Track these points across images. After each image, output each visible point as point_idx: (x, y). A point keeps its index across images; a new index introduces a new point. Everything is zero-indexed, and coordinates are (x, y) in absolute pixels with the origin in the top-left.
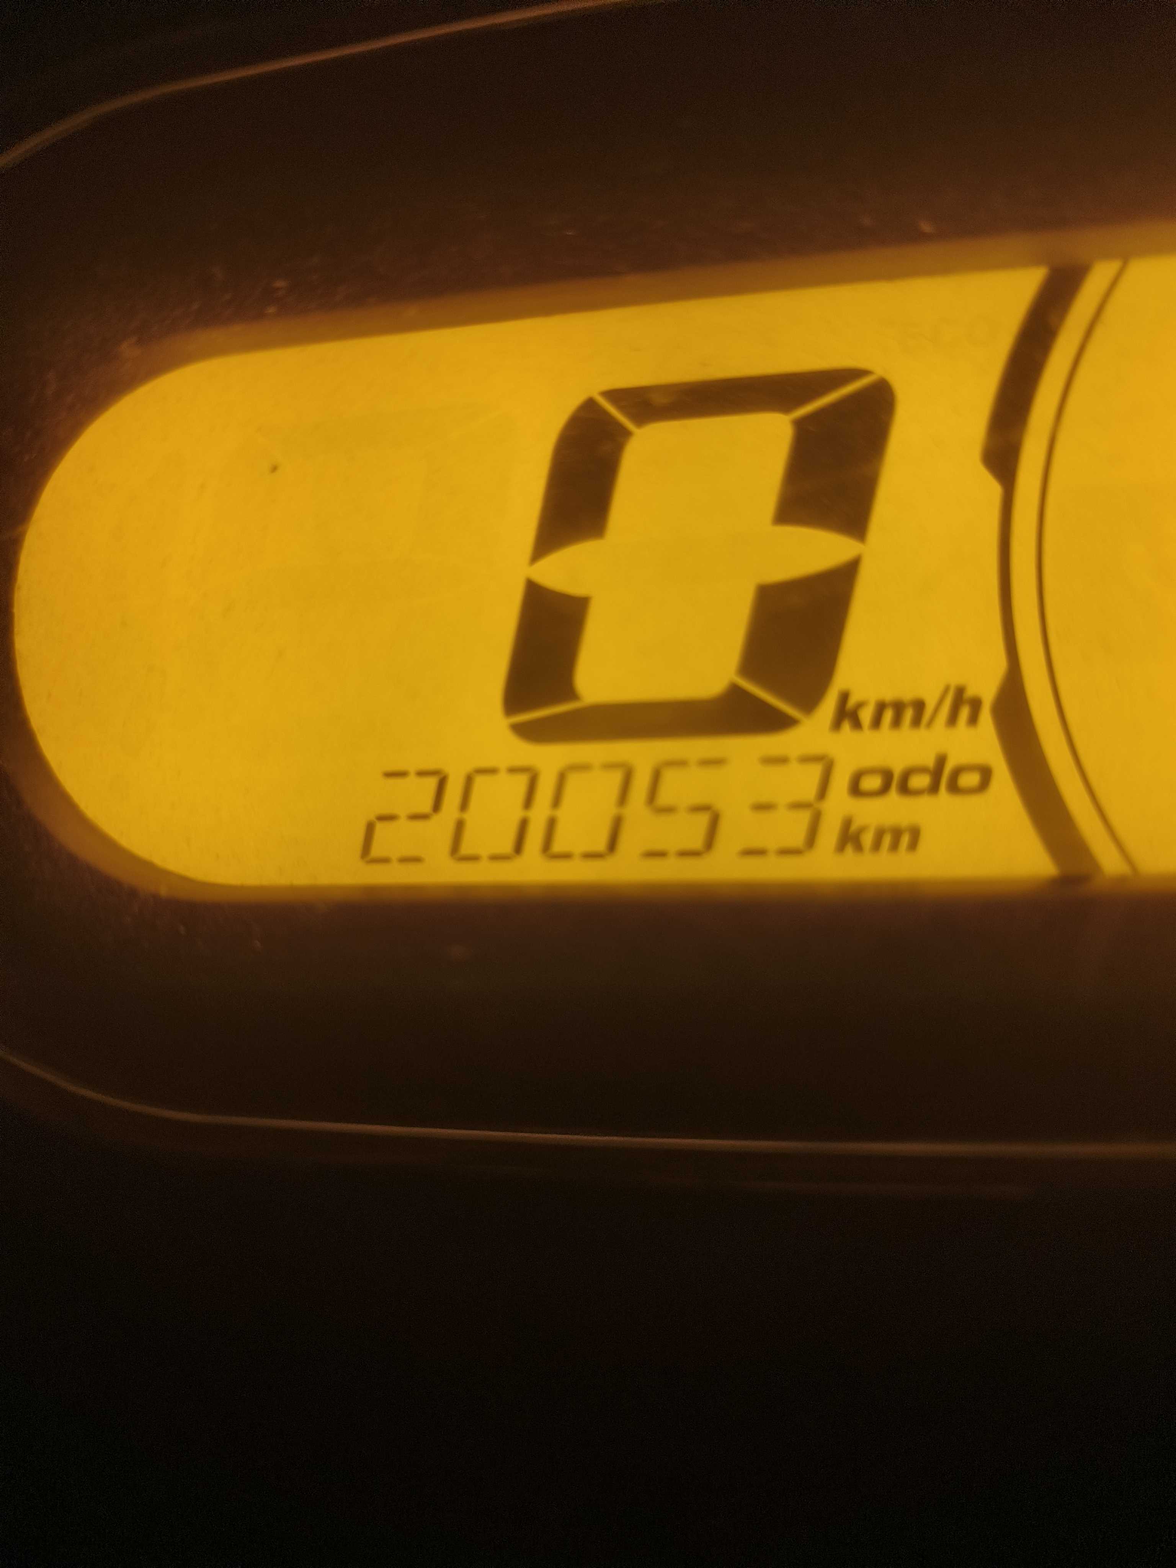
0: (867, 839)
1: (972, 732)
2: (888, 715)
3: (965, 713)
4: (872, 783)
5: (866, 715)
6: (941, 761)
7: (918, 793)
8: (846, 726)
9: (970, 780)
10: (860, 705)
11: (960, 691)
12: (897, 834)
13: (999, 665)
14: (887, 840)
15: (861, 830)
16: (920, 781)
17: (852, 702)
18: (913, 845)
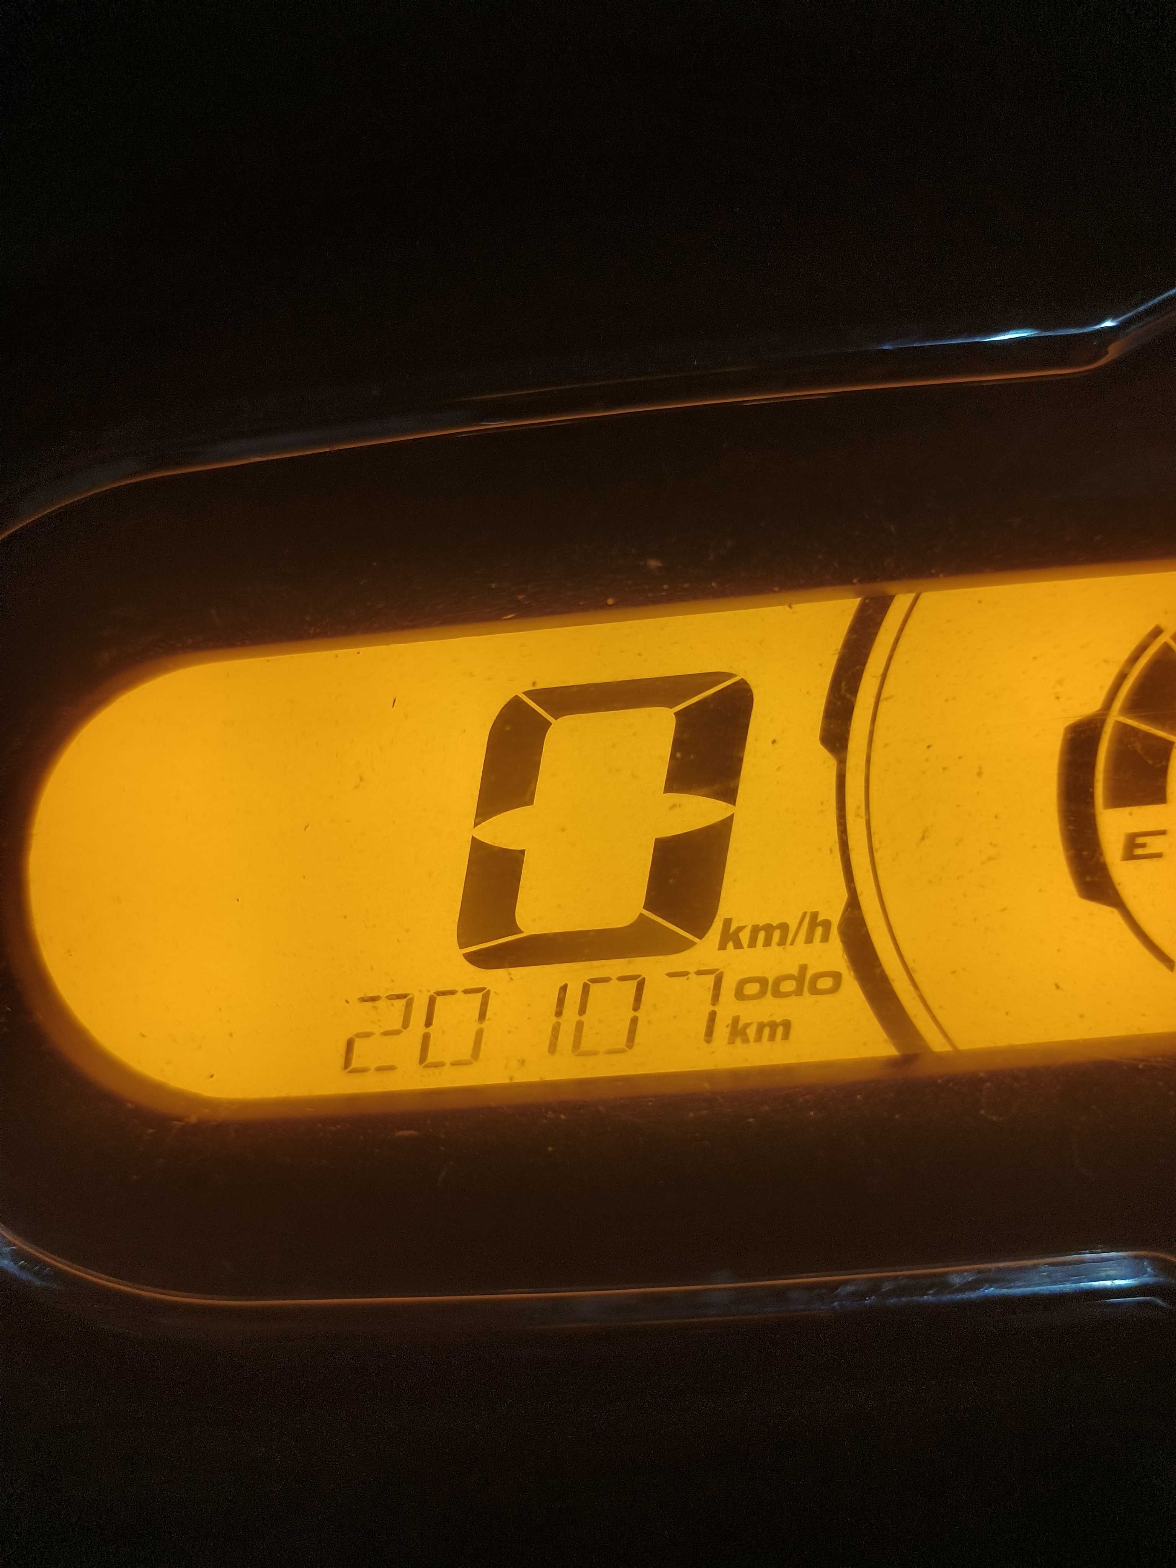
0: (751, 1032)
1: (824, 946)
2: (762, 935)
3: (819, 930)
4: (752, 989)
5: (744, 937)
6: (803, 968)
7: (787, 995)
8: (730, 945)
9: (825, 983)
10: (741, 929)
11: (815, 915)
12: (773, 1026)
13: (843, 896)
14: (766, 1031)
15: (747, 1025)
16: (788, 986)
17: (733, 928)
18: (786, 1036)
